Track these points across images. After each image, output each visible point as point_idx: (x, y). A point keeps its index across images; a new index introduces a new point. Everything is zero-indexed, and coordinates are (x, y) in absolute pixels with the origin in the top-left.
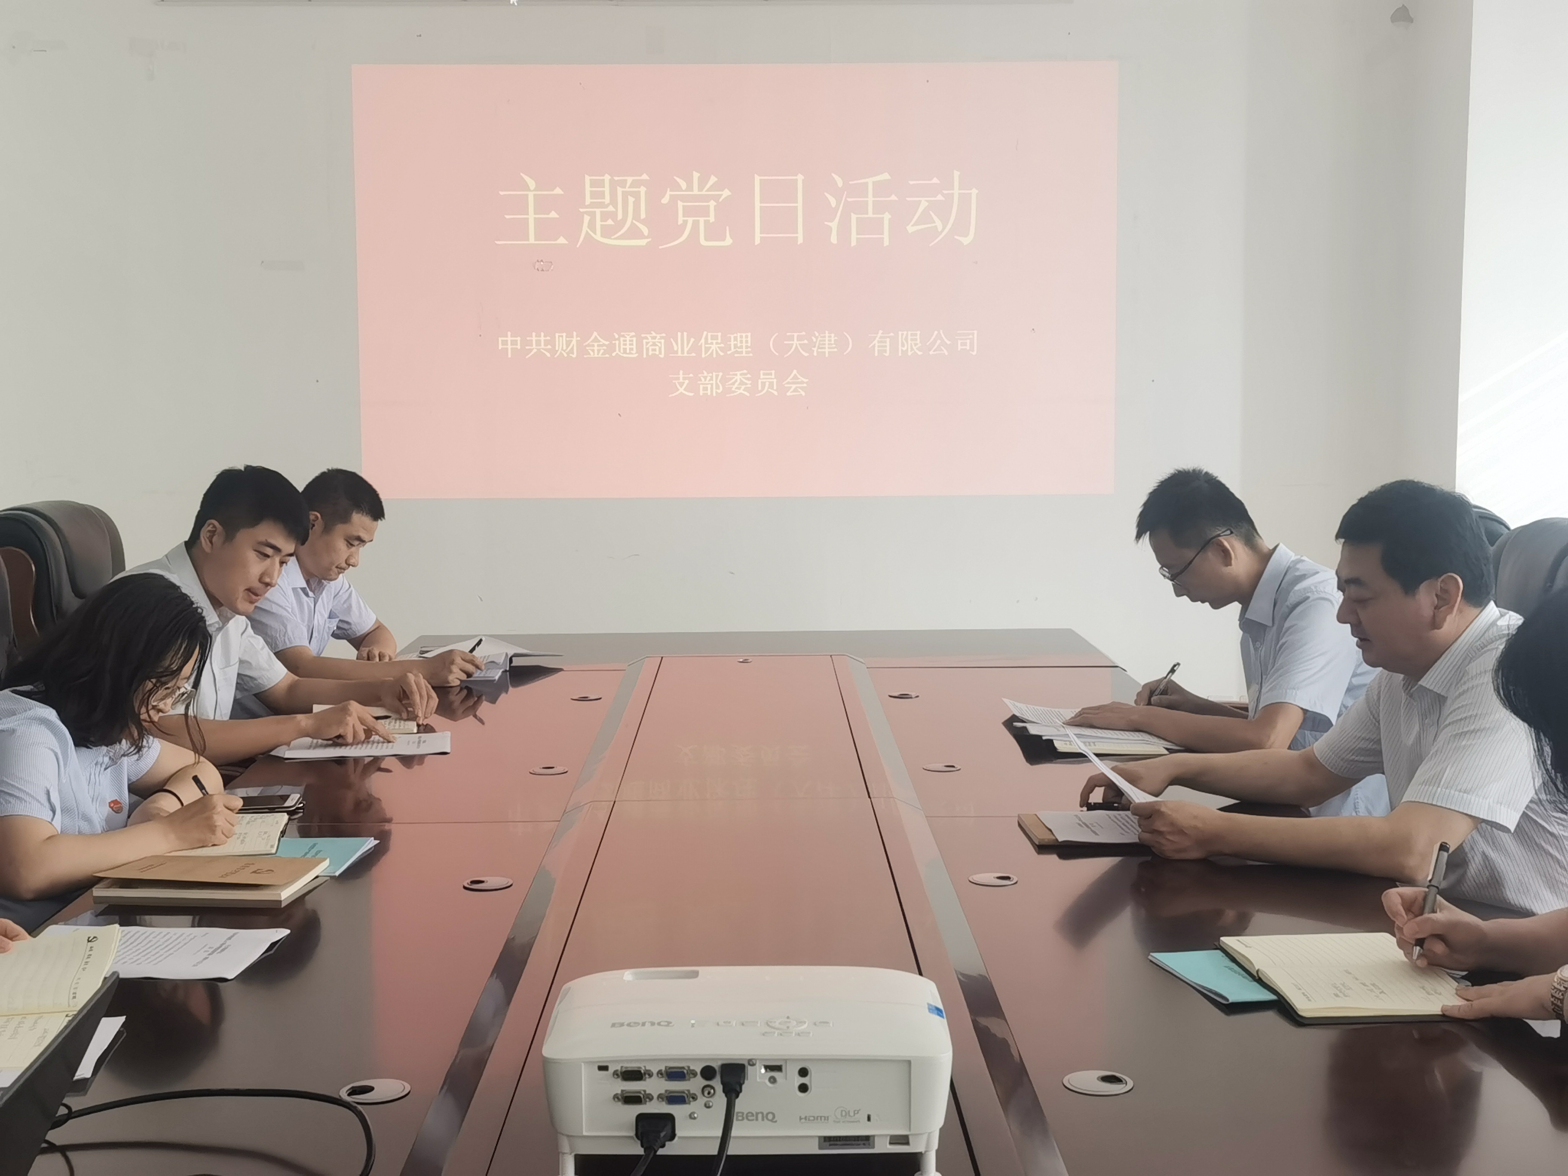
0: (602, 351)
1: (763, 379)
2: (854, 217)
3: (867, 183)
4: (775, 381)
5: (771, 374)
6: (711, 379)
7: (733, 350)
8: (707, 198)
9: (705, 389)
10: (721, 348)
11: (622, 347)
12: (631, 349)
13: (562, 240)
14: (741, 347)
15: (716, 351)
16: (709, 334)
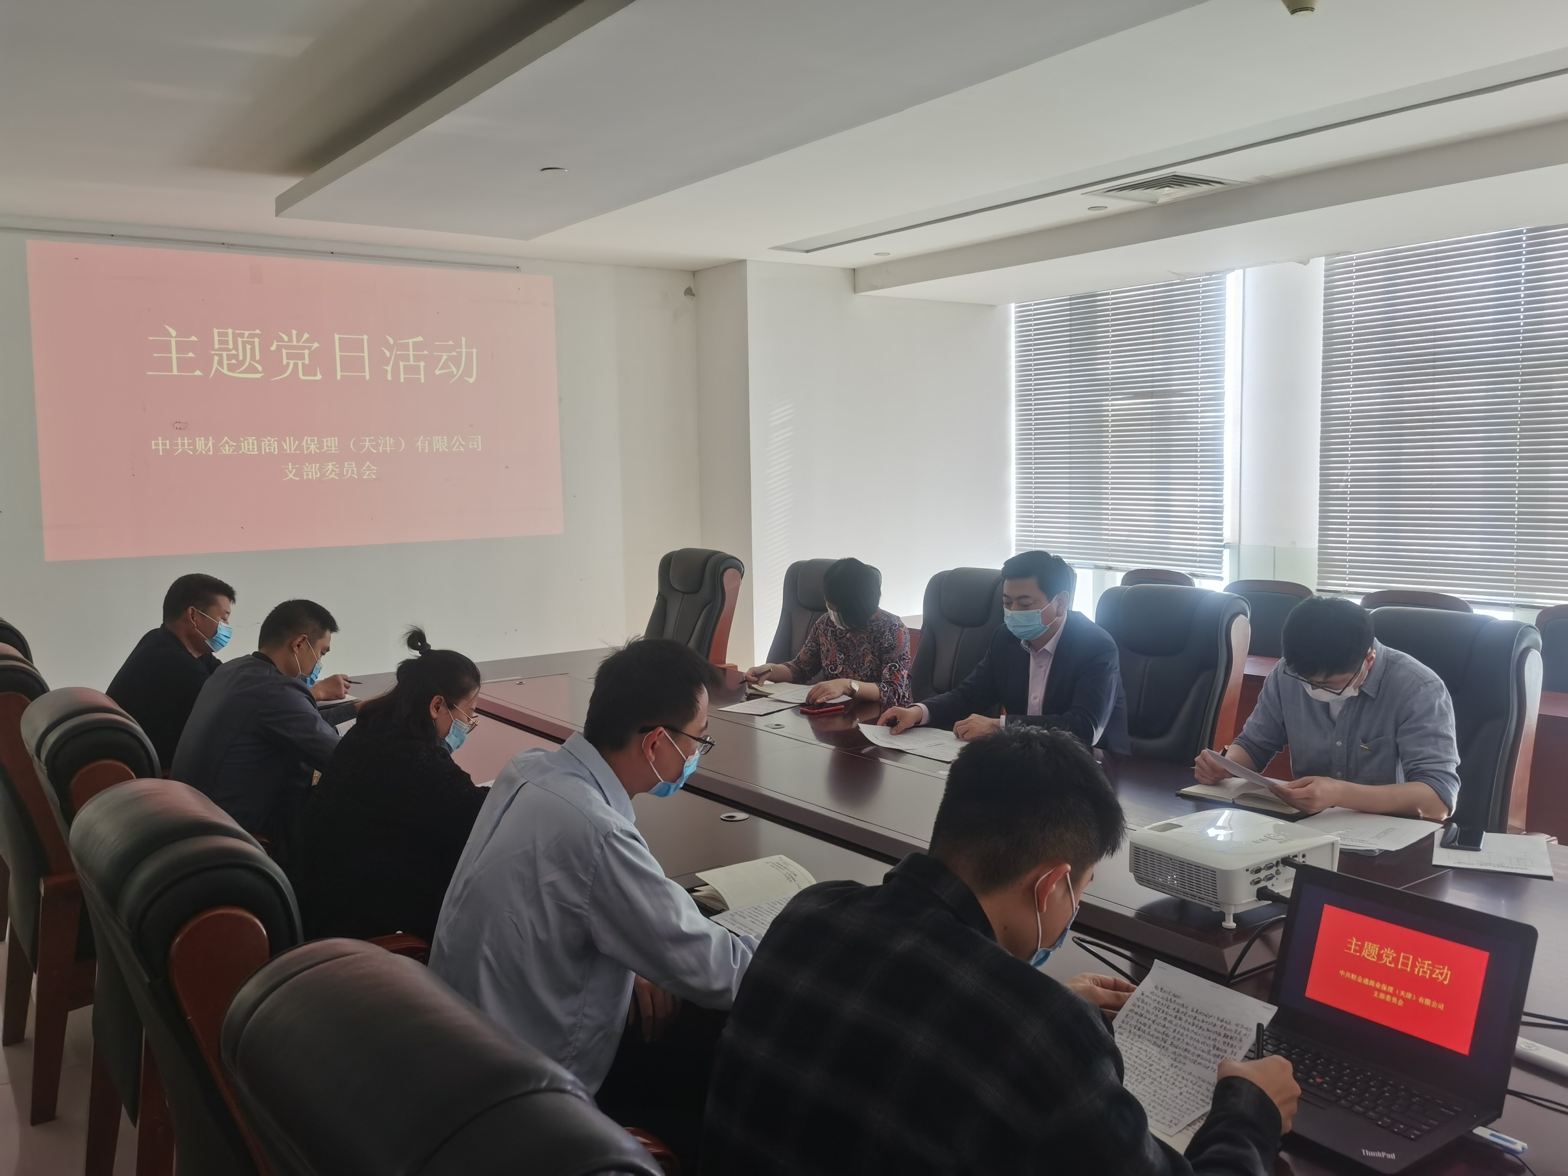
0: (231, 450)
1: (347, 467)
2: (401, 364)
3: (408, 343)
4: (355, 469)
5: (352, 464)
6: (312, 468)
7: (325, 449)
8: (304, 348)
9: (308, 475)
10: (317, 448)
11: (246, 447)
12: (253, 449)
13: (198, 373)
14: (331, 447)
15: (314, 449)
16: (309, 438)
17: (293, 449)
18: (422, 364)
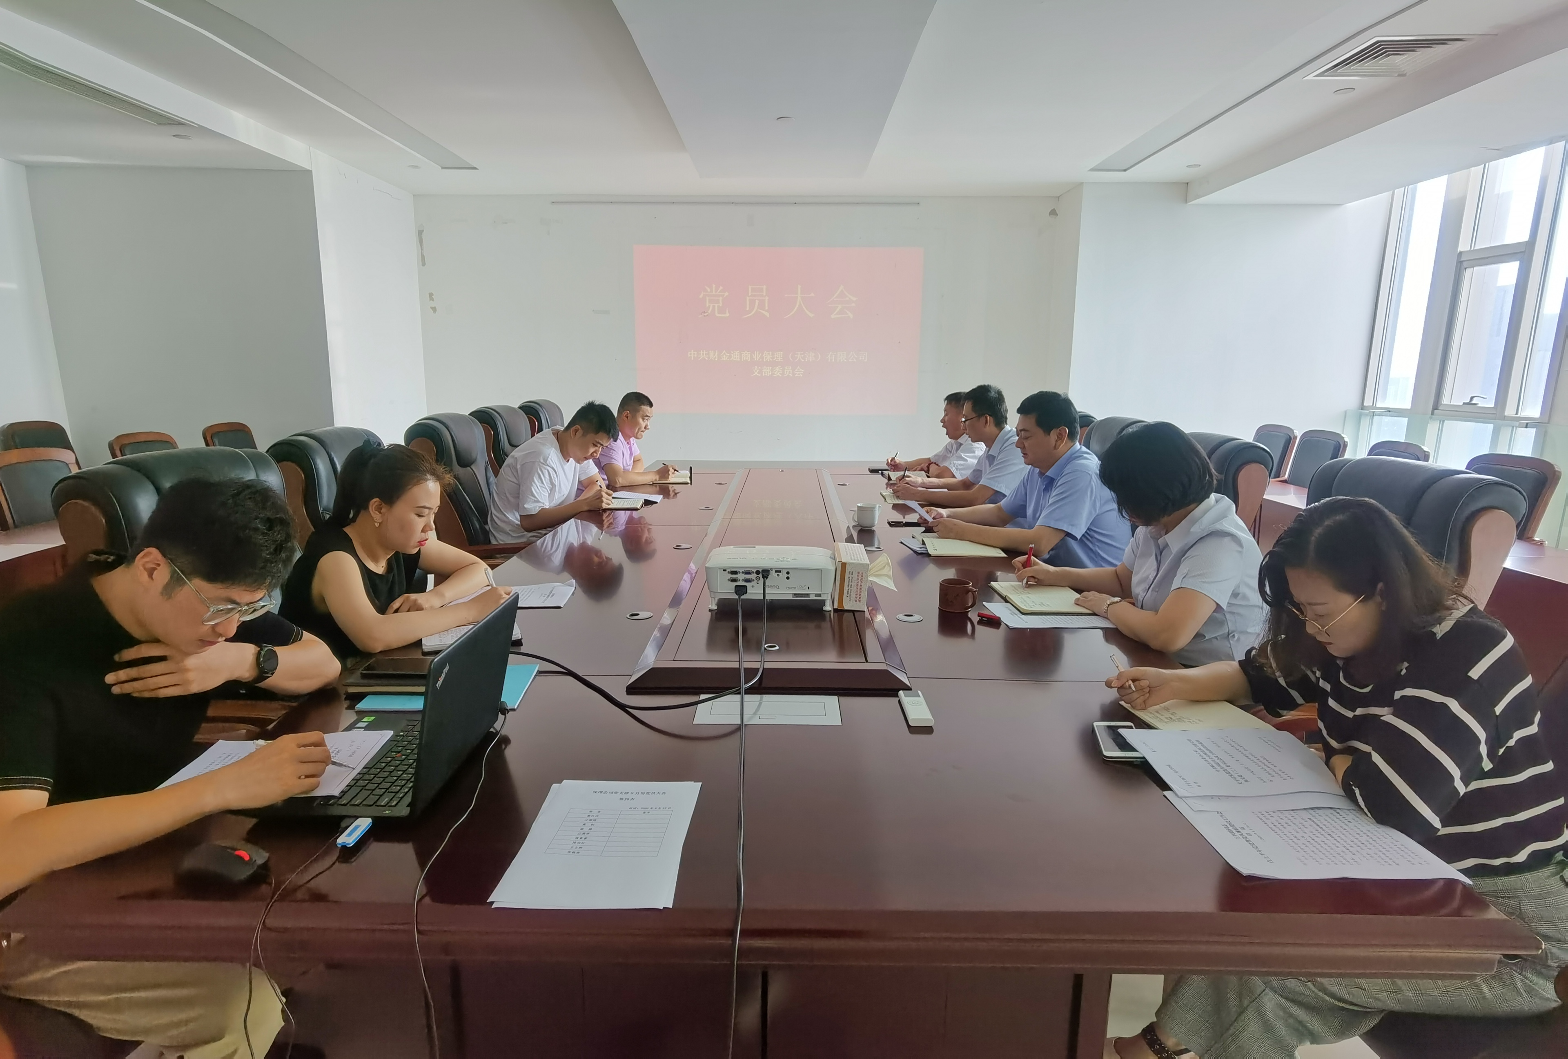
0: (727, 358)
1: (787, 370)
4: (791, 371)
5: (790, 368)
6: (767, 369)
9: (765, 373)
11: (734, 356)
12: (738, 357)
15: (769, 359)
16: (767, 352)
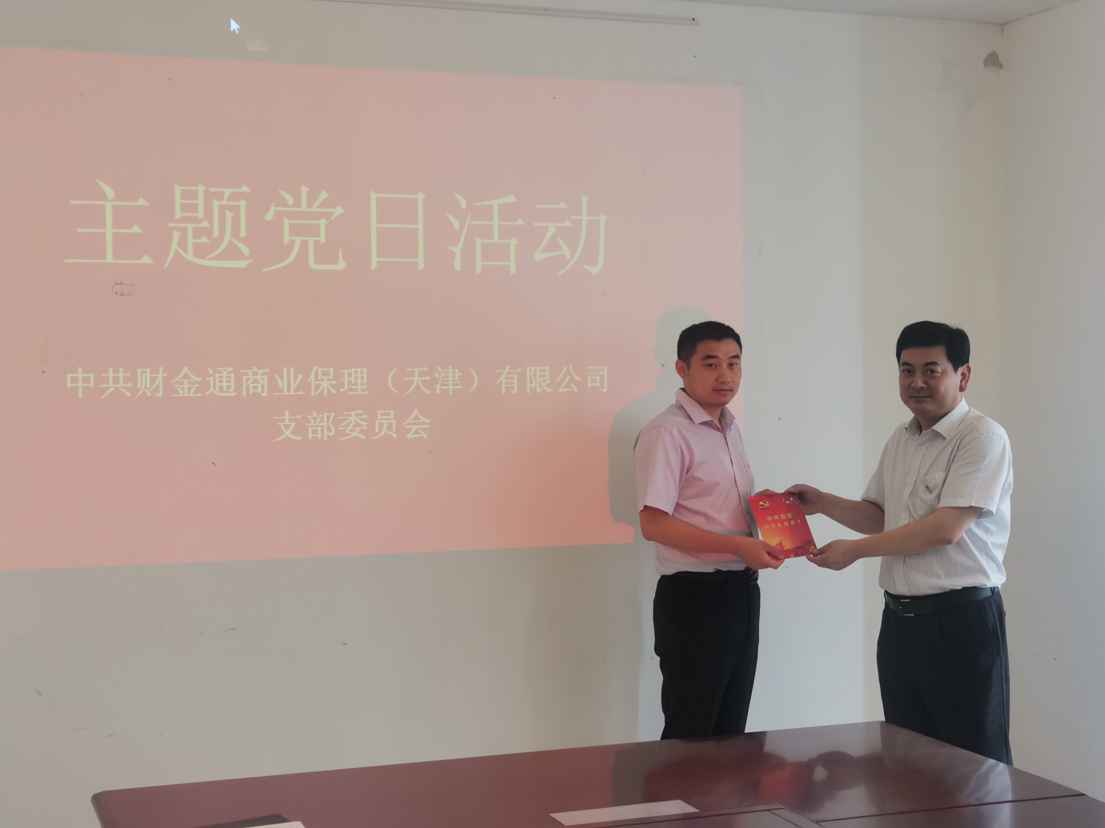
1: (381, 419)
2: (479, 242)
3: (492, 205)
4: (394, 422)
5: (389, 414)
7: (346, 387)
8: (317, 216)
10: (332, 386)
11: (218, 384)
12: (229, 387)
13: (146, 260)
14: (356, 384)
15: (328, 388)
17: (293, 387)
18: (513, 242)
